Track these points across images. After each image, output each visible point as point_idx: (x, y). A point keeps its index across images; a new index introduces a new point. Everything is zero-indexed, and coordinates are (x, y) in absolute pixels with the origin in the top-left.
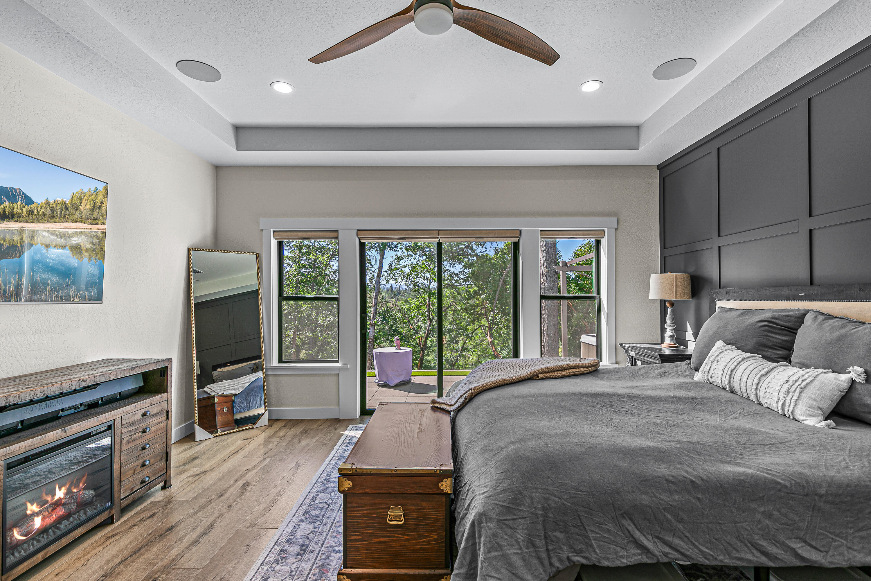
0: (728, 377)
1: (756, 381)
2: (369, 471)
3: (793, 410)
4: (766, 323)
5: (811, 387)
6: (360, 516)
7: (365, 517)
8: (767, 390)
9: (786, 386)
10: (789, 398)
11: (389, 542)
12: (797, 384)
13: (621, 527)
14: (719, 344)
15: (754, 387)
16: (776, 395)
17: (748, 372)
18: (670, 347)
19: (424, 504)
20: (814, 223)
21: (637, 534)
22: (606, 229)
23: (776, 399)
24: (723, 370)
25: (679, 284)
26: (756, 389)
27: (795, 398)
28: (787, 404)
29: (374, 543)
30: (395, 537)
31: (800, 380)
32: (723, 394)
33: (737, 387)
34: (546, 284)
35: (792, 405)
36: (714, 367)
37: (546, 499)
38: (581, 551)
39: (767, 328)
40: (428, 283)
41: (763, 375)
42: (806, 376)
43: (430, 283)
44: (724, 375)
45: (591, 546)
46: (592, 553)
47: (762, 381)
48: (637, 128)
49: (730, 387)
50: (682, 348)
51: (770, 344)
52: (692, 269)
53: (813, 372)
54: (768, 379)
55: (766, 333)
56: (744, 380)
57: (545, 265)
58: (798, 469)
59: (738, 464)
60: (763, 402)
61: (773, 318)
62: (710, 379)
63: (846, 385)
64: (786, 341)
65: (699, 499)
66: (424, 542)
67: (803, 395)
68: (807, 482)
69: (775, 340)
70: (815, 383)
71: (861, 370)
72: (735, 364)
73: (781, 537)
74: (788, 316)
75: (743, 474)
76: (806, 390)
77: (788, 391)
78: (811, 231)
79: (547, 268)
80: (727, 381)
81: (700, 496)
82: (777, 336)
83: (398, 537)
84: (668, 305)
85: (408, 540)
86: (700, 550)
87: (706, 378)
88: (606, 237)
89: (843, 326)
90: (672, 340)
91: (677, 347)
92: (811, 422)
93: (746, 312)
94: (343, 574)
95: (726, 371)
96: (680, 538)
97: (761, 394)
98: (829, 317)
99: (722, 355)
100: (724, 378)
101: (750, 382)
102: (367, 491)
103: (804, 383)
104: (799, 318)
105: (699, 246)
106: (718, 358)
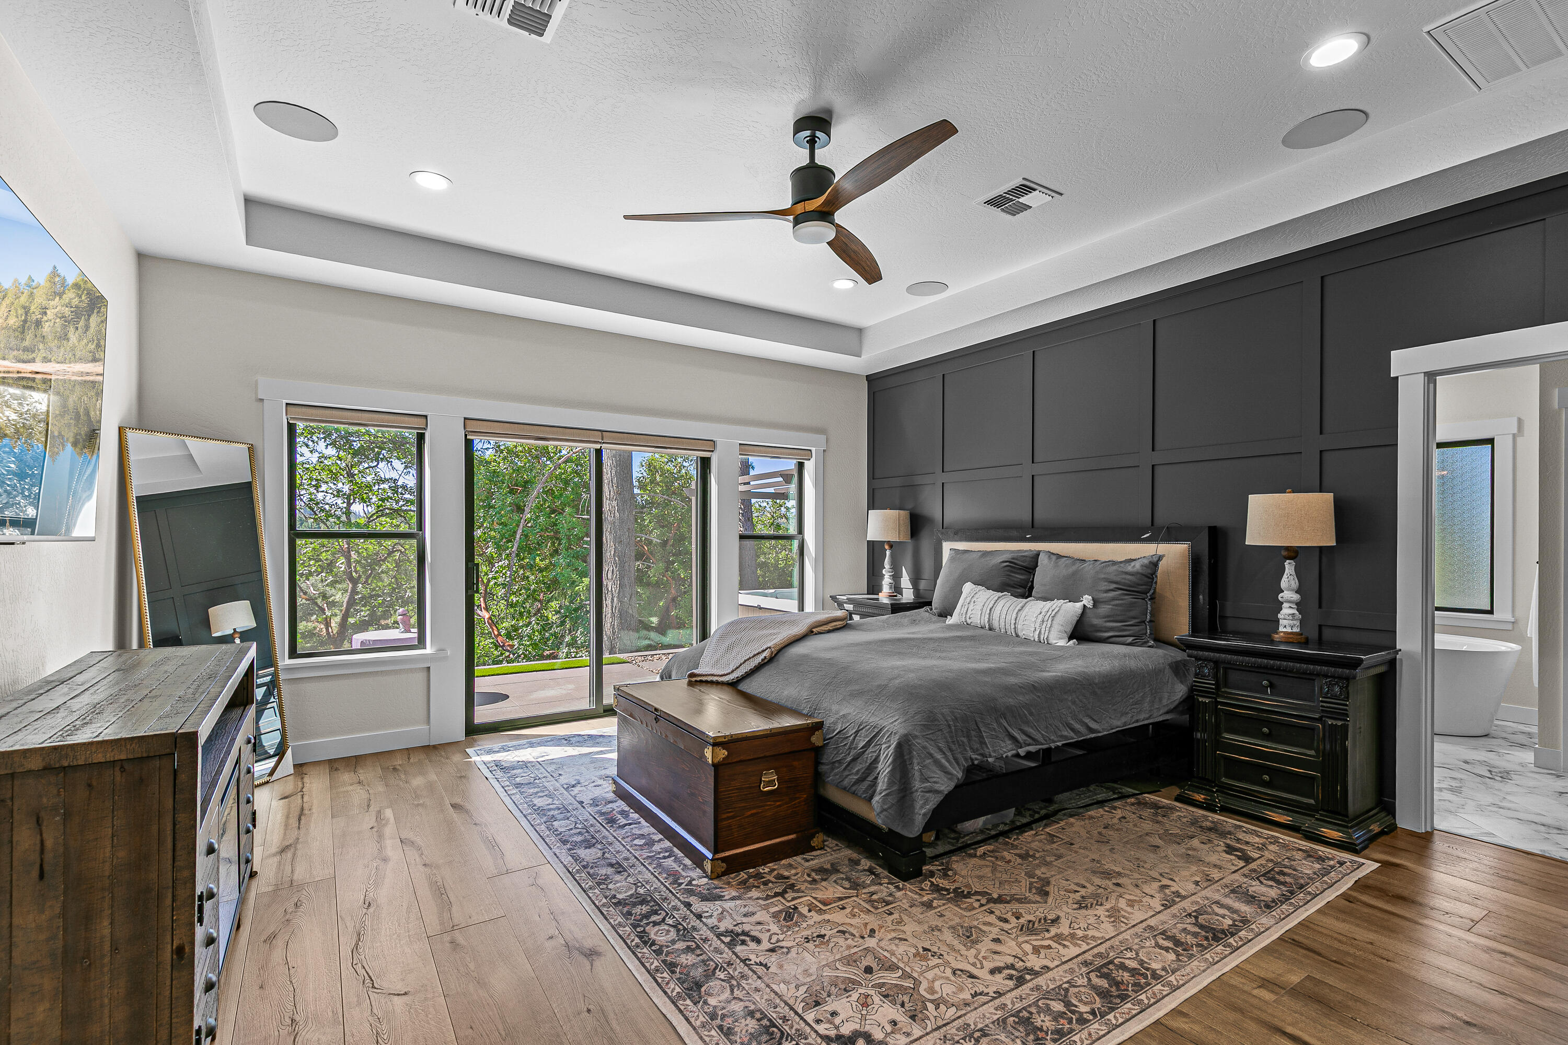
0: (987, 616)
1: (1014, 616)
2: (744, 735)
3: (1048, 637)
4: (1008, 564)
5: (1059, 615)
6: (732, 790)
7: (737, 789)
8: (1024, 623)
9: (1041, 616)
10: (1044, 626)
11: (762, 812)
12: (1049, 614)
13: (1000, 725)
14: (968, 587)
15: (1013, 622)
16: (1033, 625)
17: (1006, 609)
18: (890, 596)
19: (796, 763)
20: (1037, 469)
21: (1010, 729)
22: (813, 449)
23: (1033, 629)
24: (982, 610)
25: (902, 522)
26: (1015, 624)
27: (1049, 626)
28: (1043, 632)
29: (747, 817)
30: (767, 805)
31: (1051, 610)
32: (982, 631)
33: (995, 624)
34: (617, 514)
35: (1047, 631)
36: (971, 607)
37: (952, 712)
38: (977, 750)
39: (1009, 568)
40: (345, 505)
41: (1019, 610)
42: (1054, 606)
43: (349, 505)
44: (983, 614)
45: (985, 743)
46: (985, 749)
47: (1019, 615)
48: (860, 331)
49: (989, 625)
50: (899, 596)
51: (1012, 583)
52: (910, 506)
53: (1057, 603)
54: (1024, 613)
55: (1008, 573)
56: (1003, 616)
57: (615, 481)
58: (1080, 669)
59: (1049, 671)
60: (1020, 634)
61: (1013, 559)
62: (968, 620)
63: (1080, 611)
64: (1023, 580)
65: (1039, 697)
66: (795, 804)
67: (1054, 622)
68: (1089, 676)
69: (1016, 579)
70: (1061, 612)
71: (1090, 597)
72: (993, 602)
73: (1081, 716)
74: (1024, 556)
75: (1056, 676)
76: (1055, 618)
77: (1043, 621)
78: (1033, 476)
79: (617, 487)
80: (987, 620)
81: (1039, 694)
82: (1017, 576)
83: (770, 805)
84: (886, 547)
85: (780, 806)
86: (1042, 735)
87: (963, 620)
88: (813, 460)
89: (1074, 564)
90: (891, 588)
91: (896, 596)
92: (1062, 643)
93: (985, 554)
94: (718, 859)
95: (984, 611)
96: (1032, 728)
97: (1019, 627)
98: (1059, 556)
99: (977, 596)
100: (983, 618)
101: (1008, 618)
102: (742, 758)
103: (1054, 613)
104: (1032, 558)
105: (919, 480)
106: (974, 599)
